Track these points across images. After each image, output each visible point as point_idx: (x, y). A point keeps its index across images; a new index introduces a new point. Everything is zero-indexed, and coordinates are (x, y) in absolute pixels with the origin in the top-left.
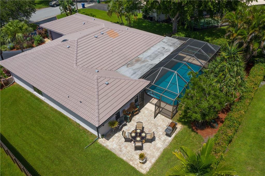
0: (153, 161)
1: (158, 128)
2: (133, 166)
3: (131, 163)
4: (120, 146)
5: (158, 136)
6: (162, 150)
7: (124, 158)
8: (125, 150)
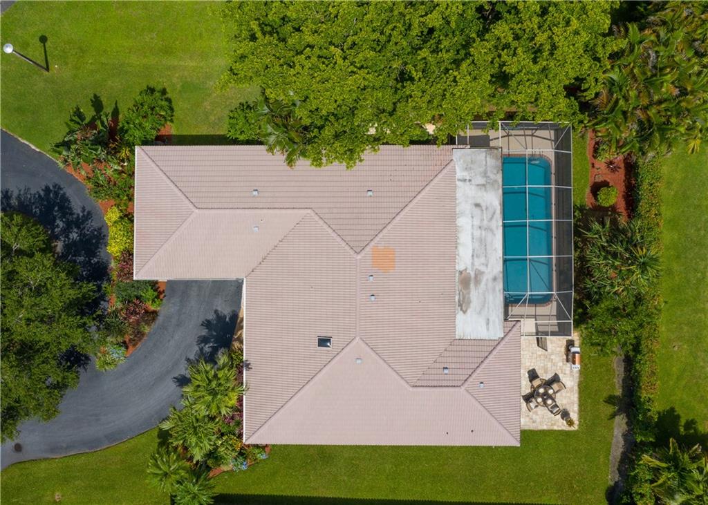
0: (576, 408)
1: (552, 359)
2: (560, 429)
3: (556, 428)
4: (528, 416)
5: (560, 371)
6: (576, 388)
7: (545, 428)
8: (538, 417)
